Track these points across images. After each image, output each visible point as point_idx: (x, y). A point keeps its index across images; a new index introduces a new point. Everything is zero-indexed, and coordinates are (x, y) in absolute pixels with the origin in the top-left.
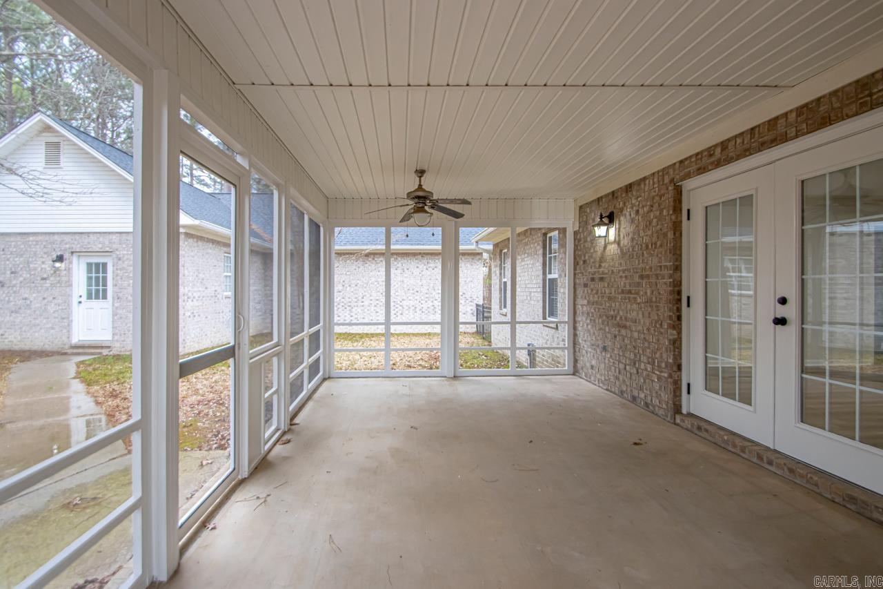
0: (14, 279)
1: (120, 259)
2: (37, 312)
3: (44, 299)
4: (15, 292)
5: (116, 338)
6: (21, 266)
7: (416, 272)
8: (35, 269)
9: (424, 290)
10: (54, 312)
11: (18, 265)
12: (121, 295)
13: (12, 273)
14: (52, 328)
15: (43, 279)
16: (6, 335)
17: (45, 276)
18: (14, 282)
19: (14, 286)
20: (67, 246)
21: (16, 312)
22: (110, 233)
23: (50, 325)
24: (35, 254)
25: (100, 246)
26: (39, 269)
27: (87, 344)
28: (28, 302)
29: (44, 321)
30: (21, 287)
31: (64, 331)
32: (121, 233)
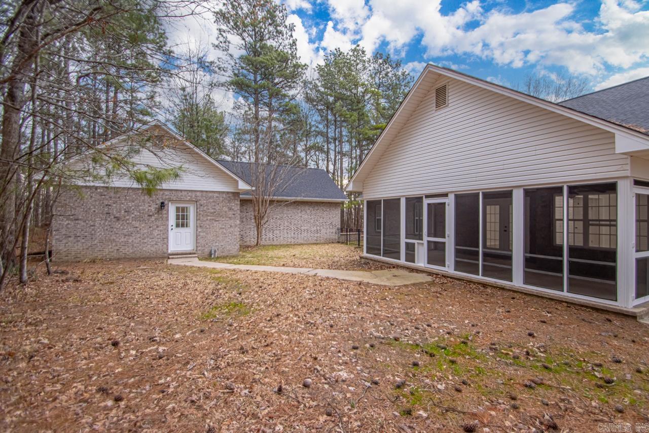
0: (128, 215)
1: (201, 205)
2: (145, 235)
3: (150, 227)
4: (128, 224)
5: (199, 248)
6: (133, 208)
8: (144, 210)
10: (158, 235)
11: (131, 207)
12: (202, 225)
13: (126, 212)
14: (156, 244)
15: (149, 216)
16: (121, 250)
17: (151, 214)
18: (127, 217)
19: (128, 219)
20: (167, 197)
21: (129, 235)
22: (195, 191)
23: (154, 243)
24: (144, 201)
25: (189, 198)
26: (147, 210)
27: (179, 252)
28: (139, 229)
29: (150, 240)
30: (133, 221)
31: (165, 246)
32: (202, 191)
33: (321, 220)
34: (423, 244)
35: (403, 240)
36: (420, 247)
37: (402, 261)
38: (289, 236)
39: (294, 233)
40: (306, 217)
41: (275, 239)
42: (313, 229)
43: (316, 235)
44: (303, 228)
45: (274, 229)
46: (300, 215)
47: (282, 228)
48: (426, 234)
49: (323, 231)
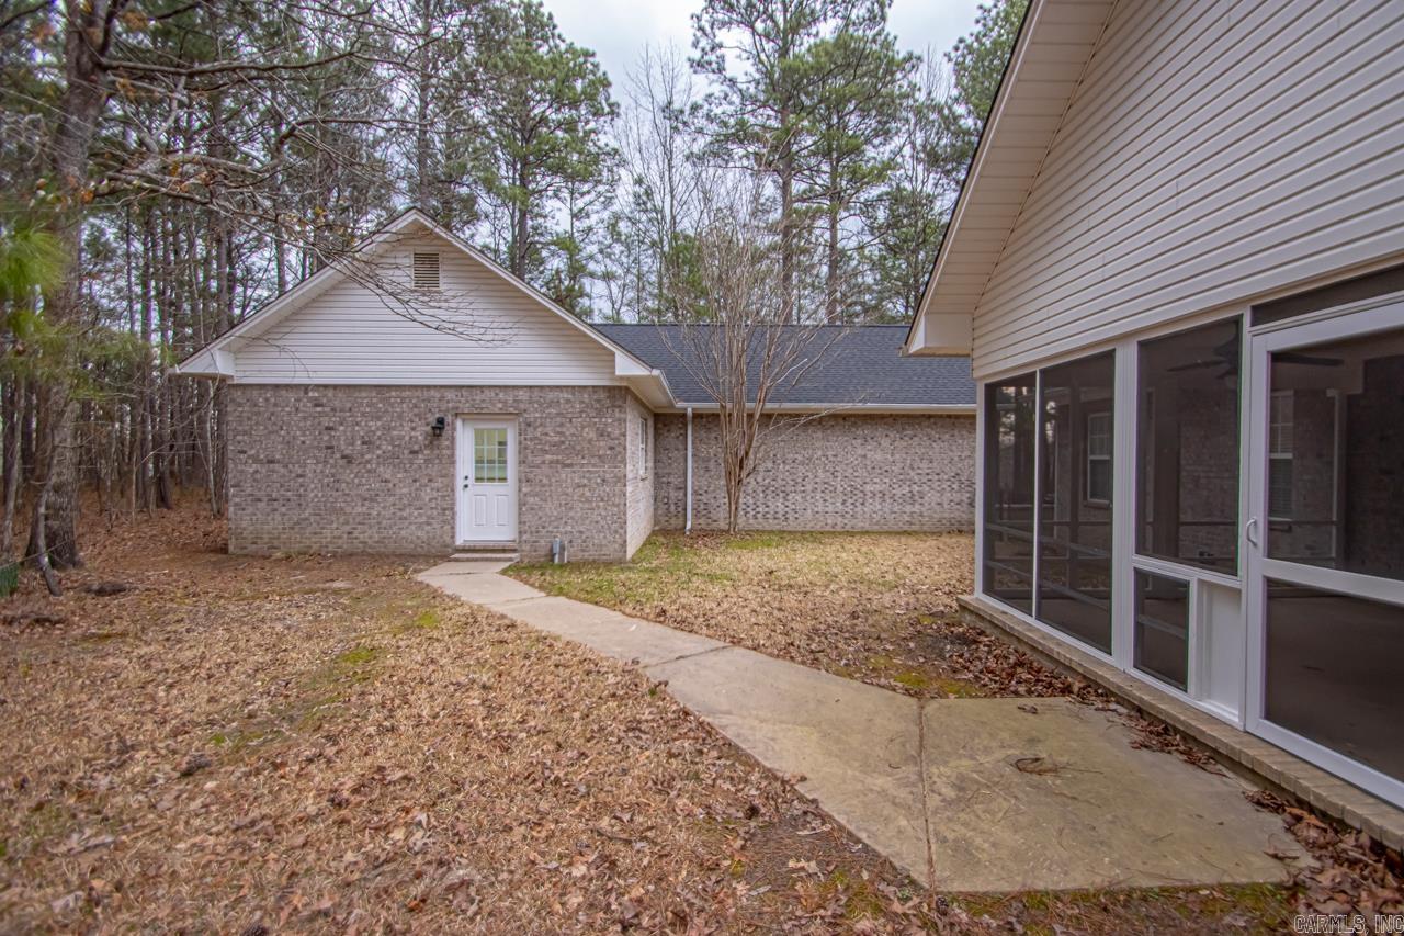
0: (368, 452)
1: (529, 425)
2: (405, 501)
3: (415, 481)
4: (369, 471)
5: (525, 537)
6: (379, 433)
7: (885, 442)
8: (401, 438)
9: (896, 469)
10: (431, 500)
11: (374, 432)
12: (531, 476)
13: (363, 443)
14: (428, 524)
15: (413, 452)
16: (356, 534)
17: (416, 448)
18: (368, 457)
19: (368, 462)
20: (450, 405)
21: (372, 500)
22: (514, 387)
23: (424, 519)
24: (400, 416)
25: (500, 405)
26: (407, 438)
27: (478, 545)
28: (391, 485)
29: (416, 513)
30: (378, 464)
31: (447, 527)
32: (531, 387)
33: (924, 465)
34: (1236, 593)
35: (1126, 560)
36: (1222, 611)
37: (1118, 663)
38: (830, 509)
39: (844, 502)
40: (879, 456)
41: (791, 516)
42: (898, 492)
43: (908, 508)
44: (868, 488)
45: (789, 489)
46: (860, 451)
47: (809, 488)
48: (1260, 537)
49: (932, 497)
